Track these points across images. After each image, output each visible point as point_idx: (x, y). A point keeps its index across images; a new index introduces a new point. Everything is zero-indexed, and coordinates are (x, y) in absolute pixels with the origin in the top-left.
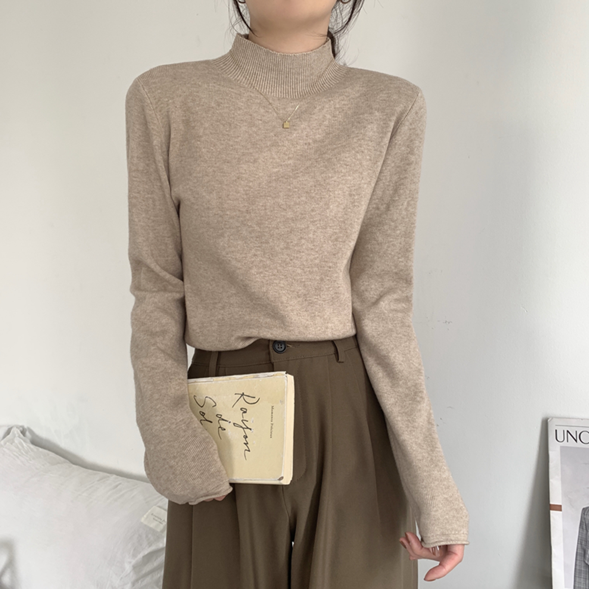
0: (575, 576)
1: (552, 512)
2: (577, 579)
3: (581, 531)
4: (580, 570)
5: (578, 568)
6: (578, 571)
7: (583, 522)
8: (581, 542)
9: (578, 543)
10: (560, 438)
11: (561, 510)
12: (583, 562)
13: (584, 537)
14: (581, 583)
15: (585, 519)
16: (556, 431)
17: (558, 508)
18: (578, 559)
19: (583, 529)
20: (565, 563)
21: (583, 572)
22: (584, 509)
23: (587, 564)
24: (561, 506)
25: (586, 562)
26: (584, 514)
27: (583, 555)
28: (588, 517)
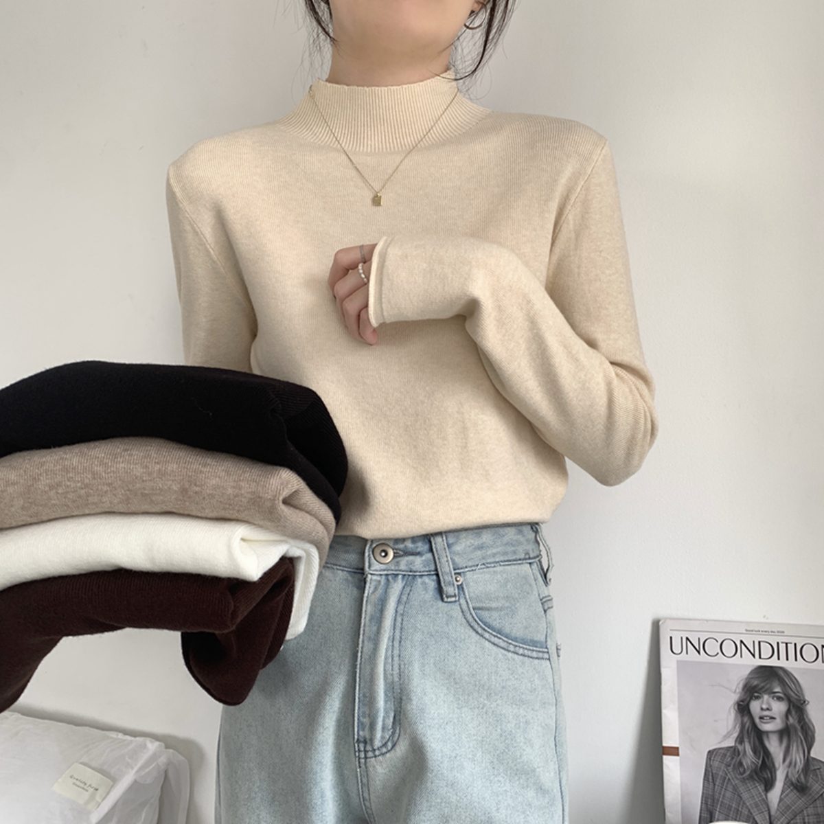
1: (664, 757)
3: (706, 785)
7: (709, 771)
8: (705, 801)
9: (702, 803)
10: (677, 648)
11: (677, 754)
13: (710, 793)
15: (711, 766)
16: (671, 638)
17: (674, 751)
19: (708, 781)
22: (709, 752)
24: (677, 748)
26: (710, 759)
27: (708, 819)
28: (716, 764)
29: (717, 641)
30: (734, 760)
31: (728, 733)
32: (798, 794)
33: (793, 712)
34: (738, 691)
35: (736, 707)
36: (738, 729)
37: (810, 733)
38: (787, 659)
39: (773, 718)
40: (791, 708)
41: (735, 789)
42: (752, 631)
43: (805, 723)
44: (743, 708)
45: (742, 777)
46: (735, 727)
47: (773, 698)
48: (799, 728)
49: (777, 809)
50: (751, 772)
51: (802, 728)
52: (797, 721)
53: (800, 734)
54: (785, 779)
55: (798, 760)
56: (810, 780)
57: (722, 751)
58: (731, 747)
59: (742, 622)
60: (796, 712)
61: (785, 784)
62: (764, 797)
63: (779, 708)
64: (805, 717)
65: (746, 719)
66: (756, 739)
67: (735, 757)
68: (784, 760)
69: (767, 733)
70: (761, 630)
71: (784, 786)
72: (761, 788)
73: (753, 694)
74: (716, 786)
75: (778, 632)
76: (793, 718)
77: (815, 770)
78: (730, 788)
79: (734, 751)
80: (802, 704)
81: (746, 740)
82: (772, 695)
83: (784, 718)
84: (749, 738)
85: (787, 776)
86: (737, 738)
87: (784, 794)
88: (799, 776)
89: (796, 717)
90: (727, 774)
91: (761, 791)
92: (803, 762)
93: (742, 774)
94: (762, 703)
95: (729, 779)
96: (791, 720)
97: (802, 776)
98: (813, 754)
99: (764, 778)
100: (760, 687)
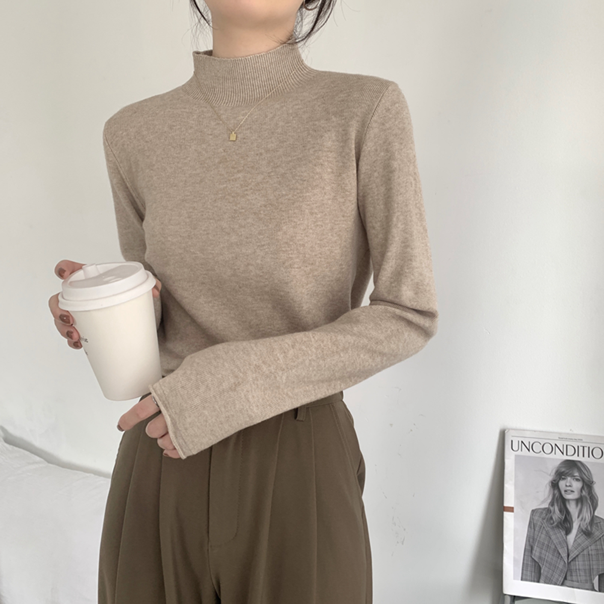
0: (523, 570)
1: (505, 513)
2: (524, 572)
3: (529, 530)
4: (527, 564)
5: (525, 562)
6: (525, 565)
7: (532, 522)
8: (529, 539)
9: (526, 541)
10: (515, 448)
11: (513, 511)
12: (530, 557)
13: (532, 535)
14: (527, 575)
15: (533, 519)
16: (512, 441)
17: (511, 509)
18: (526, 554)
19: (531, 528)
20: (514, 558)
21: (529, 566)
22: (533, 511)
23: (533, 559)
24: (513, 508)
25: (533, 557)
26: (533, 515)
27: (530, 551)
28: (536, 518)
29: (540, 444)
30: (548, 516)
31: (545, 499)
32: (586, 537)
33: (586, 488)
34: (552, 474)
35: (550, 484)
36: (551, 497)
37: (595, 501)
38: (583, 456)
39: (572, 491)
40: (585, 486)
41: (547, 533)
42: (562, 438)
43: (592, 495)
44: (555, 485)
45: (551, 526)
46: (549, 496)
47: (573, 479)
48: (588, 498)
49: (573, 546)
50: (558, 523)
51: (590, 498)
52: (587, 494)
53: (589, 501)
54: (579, 528)
55: (587, 517)
56: (594, 529)
57: (541, 510)
58: (546, 508)
59: (556, 433)
60: (587, 488)
61: (578, 531)
62: (565, 538)
63: (577, 485)
64: (593, 491)
65: (556, 492)
66: (562, 504)
67: (548, 514)
68: (578, 517)
69: (569, 500)
70: (568, 438)
71: (577, 533)
72: (563, 533)
73: (561, 477)
74: (536, 531)
75: (579, 440)
76: (585, 491)
77: (597, 523)
78: (544, 532)
79: (548, 511)
80: (591, 484)
81: (556, 504)
82: (573, 478)
83: (580, 491)
84: (557, 503)
85: (580, 526)
86: (550, 502)
87: (577, 537)
88: (587, 526)
89: (587, 491)
90: (542, 524)
91: (563, 534)
92: (590, 518)
93: (552, 524)
94: (567, 482)
95: (544, 527)
96: (584, 493)
97: (589, 527)
98: (596, 514)
99: (566, 527)
100: (566, 472)
